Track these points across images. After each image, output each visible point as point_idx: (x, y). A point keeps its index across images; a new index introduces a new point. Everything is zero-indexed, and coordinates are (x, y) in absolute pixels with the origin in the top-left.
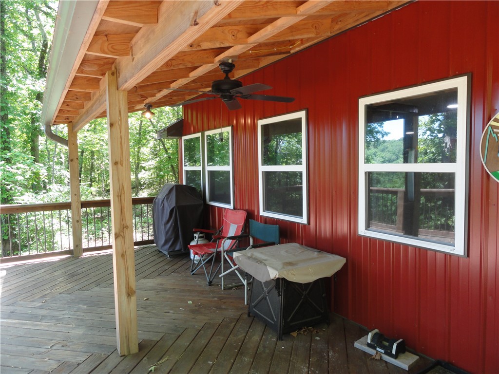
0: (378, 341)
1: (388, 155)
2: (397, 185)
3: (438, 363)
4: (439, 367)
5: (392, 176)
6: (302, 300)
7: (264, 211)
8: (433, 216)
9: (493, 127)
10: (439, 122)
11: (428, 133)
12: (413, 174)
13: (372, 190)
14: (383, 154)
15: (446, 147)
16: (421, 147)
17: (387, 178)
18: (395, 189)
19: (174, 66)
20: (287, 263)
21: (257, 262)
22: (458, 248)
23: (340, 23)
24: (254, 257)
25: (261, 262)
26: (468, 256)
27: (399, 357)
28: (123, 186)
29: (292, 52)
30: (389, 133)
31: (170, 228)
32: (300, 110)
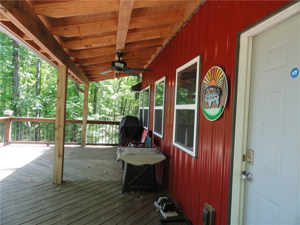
6: (139, 175)
7: (154, 131)
9: (204, 84)
19: (95, 55)
22: (194, 153)
26: (197, 158)
28: (61, 108)
29: (163, 45)
31: (121, 137)
32: (162, 77)
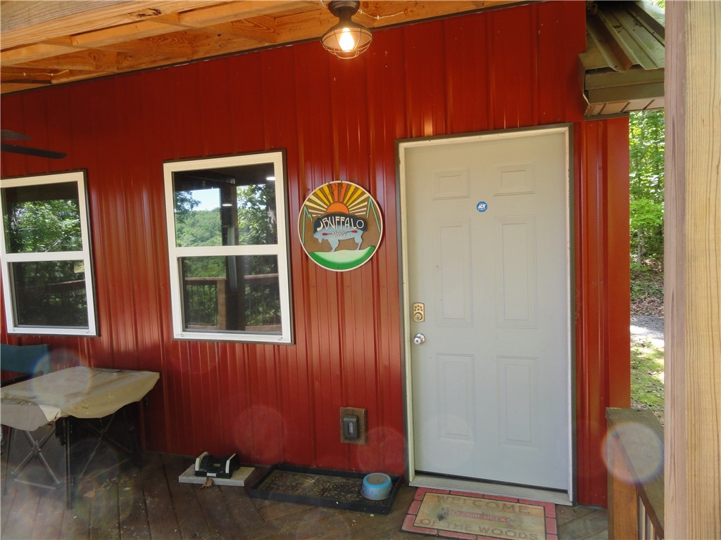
0: (208, 465)
1: (198, 231)
2: (214, 273)
3: (275, 467)
4: (276, 471)
5: (207, 260)
7: (15, 326)
8: (261, 309)
9: (308, 207)
10: (260, 191)
11: (249, 204)
12: (234, 258)
13: (187, 281)
14: (194, 230)
15: (270, 222)
16: (242, 222)
17: (199, 265)
18: (212, 278)
20: (72, 394)
21: (19, 403)
22: (285, 337)
23: (130, 59)
24: (10, 397)
25: (27, 402)
26: (295, 343)
27: (233, 475)
29: (54, 82)
30: (199, 202)
